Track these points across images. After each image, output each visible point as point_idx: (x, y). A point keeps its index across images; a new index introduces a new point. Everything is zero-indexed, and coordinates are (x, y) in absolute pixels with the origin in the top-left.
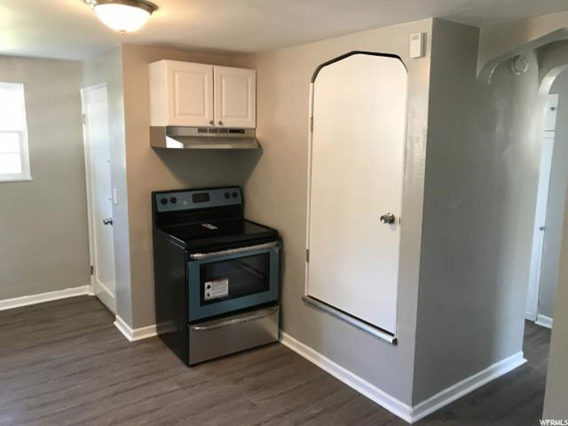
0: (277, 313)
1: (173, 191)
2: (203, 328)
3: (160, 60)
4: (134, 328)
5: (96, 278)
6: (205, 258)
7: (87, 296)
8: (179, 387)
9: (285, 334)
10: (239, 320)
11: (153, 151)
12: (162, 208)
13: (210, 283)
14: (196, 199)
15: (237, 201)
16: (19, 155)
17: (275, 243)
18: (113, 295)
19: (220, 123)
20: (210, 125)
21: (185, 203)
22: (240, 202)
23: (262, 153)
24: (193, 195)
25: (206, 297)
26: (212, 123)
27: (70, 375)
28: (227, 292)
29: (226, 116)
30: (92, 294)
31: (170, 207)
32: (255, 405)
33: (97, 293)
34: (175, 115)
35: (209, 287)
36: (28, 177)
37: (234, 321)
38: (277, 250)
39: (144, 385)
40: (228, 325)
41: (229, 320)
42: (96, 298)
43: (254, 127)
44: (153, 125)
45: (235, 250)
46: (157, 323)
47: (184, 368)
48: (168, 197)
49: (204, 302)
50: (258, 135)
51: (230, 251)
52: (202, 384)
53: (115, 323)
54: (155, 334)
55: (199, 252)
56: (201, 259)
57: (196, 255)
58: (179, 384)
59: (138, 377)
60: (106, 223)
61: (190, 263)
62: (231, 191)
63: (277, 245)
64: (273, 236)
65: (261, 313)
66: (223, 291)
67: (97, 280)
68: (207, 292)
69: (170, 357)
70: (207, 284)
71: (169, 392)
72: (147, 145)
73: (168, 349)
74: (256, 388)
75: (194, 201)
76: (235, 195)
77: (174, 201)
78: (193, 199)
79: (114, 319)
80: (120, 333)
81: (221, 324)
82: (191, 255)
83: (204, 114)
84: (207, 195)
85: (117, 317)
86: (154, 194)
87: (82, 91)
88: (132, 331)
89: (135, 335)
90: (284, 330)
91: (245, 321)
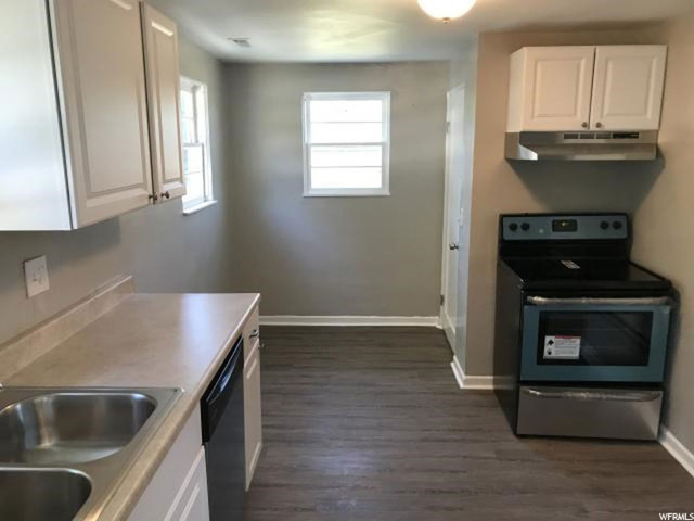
0: (660, 399)
1: (527, 215)
2: (538, 393)
3: (520, 48)
4: (466, 374)
5: (445, 309)
6: (545, 305)
7: (434, 327)
8: (494, 456)
9: (669, 434)
10: (591, 395)
11: (507, 165)
12: (509, 235)
13: (553, 338)
14: (556, 227)
15: (621, 234)
16: (380, 169)
17: (664, 299)
18: (454, 331)
19: (599, 125)
20: (583, 129)
21: (542, 232)
22: (624, 236)
23: (663, 167)
24: (554, 222)
25: (546, 354)
26: (585, 125)
27: (388, 406)
28: (577, 355)
29: (608, 115)
30: (440, 327)
31: (520, 235)
32: (587, 512)
33: (446, 327)
34: (533, 117)
35: (551, 342)
36: (387, 192)
37: (583, 395)
38: (667, 310)
39: (456, 440)
40: (574, 398)
41: (575, 391)
42: (443, 332)
43: (656, 127)
44: (509, 131)
45: (592, 300)
46: (494, 374)
47: (512, 436)
48: (519, 222)
49: (541, 360)
50: (661, 140)
51: (584, 300)
52: (524, 460)
53: (452, 364)
54: (491, 387)
55: (538, 296)
56: (540, 304)
57: (535, 298)
58: (497, 452)
59: (454, 430)
60: (452, 248)
61: (526, 307)
62: (610, 220)
63: (667, 304)
64: (664, 289)
65: (635, 395)
66: (572, 353)
67: (446, 312)
68: (547, 348)
69: (499, 418)
70: (548, 339)
71: (480, 458)
72: (501, 156)
73: (499, 409)
74: (598, 492)
75: (554, 230)
76: (617, 226)
77: (526, 227)
78: (553, 225)
79: (452, 360)
80: (453, 375)
81: (563, 394)
82: (529, 298)
83: (575, 114)
84: (575, 222)
85: (455, 357)
86: (503, 217)
87: (448, 95)
88: (464, 377)
89: (465, 382)
90: (667, 426)
91: (601, 399)
